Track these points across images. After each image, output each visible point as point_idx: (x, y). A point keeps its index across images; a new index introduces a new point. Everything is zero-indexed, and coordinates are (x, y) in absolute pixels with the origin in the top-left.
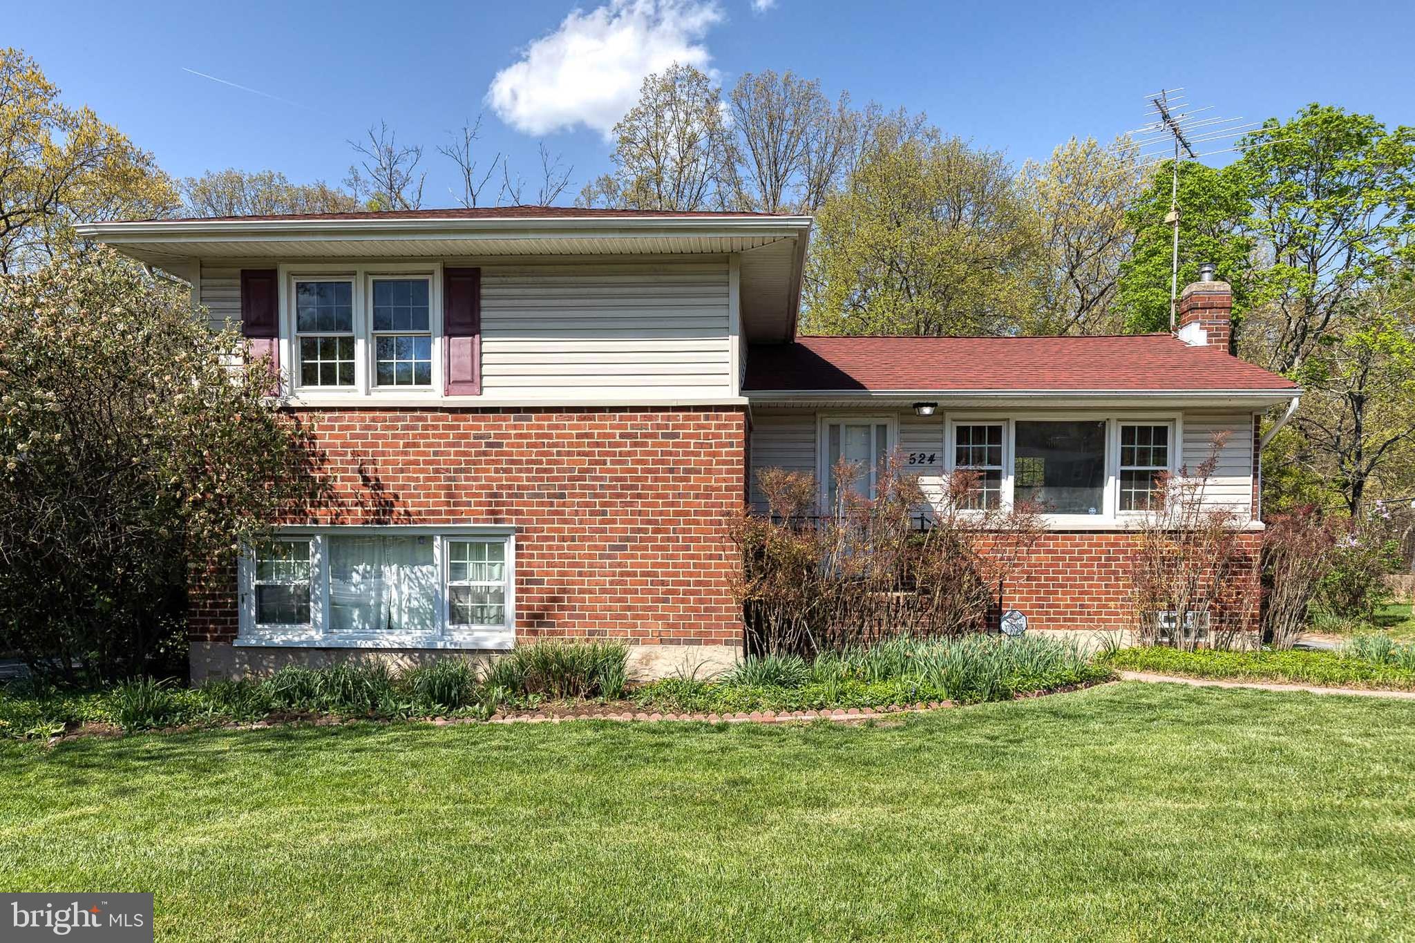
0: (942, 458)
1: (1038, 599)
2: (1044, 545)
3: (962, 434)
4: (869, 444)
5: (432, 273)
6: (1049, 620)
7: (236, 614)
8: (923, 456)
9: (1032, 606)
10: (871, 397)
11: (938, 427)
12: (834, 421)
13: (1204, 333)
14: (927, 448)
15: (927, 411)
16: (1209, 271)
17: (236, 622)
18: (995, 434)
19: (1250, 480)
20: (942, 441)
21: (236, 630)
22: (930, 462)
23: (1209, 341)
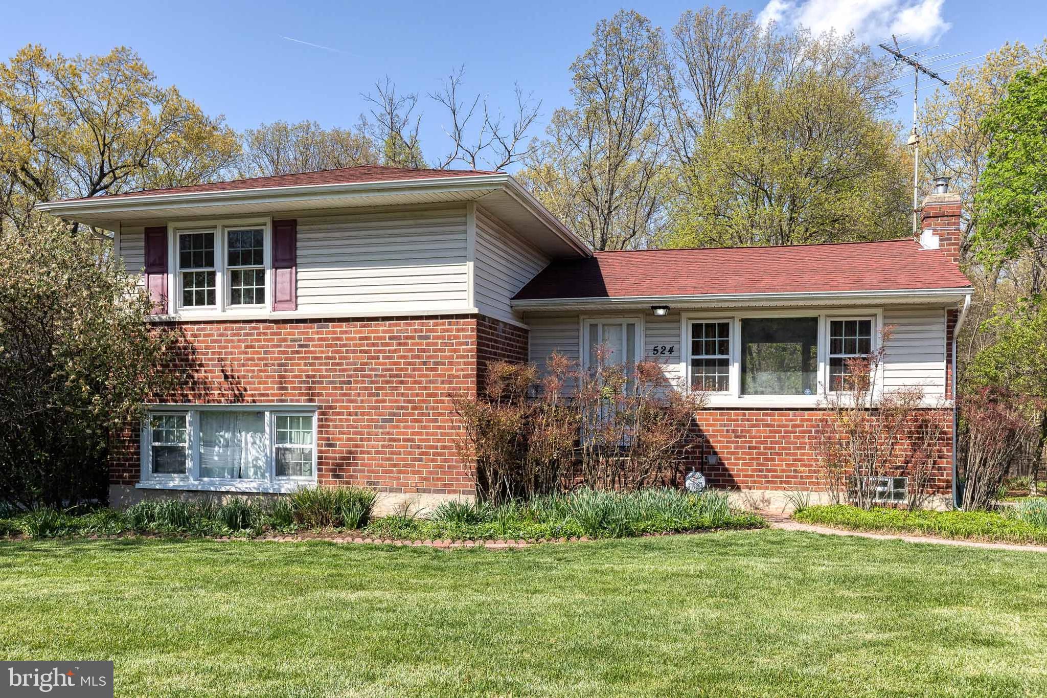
0: (679, 350)
1: (758, 465)
2: (763, 420)
3: (697, 330)
5: (265, 224)
6: (768, 482)
7: (139, 465)
8: (664, 348)
9: (753, 470)
10: (612, 303)
11: (675, 325)
12: (593, 321)
13: (937, 238)
14: (667, 342)
15: (661, 312)
16: (942, 185)
17: (139, 471)
18: (724, 329)
19: (943, 365)
20: (679, 336)
21: (139, 477)
22: (670, 353)
23: (941, 245)
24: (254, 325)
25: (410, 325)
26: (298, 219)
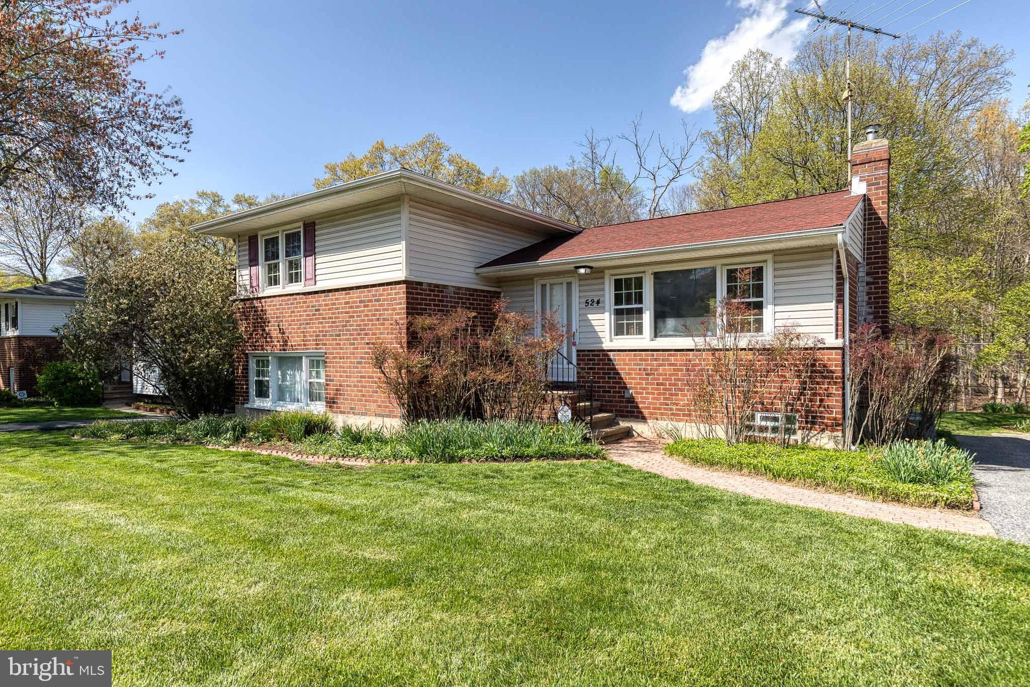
0: (604, 301)
1: (665, 399)
2: (668, 360)
3: (618, 284)
4: (562, 295)
5: (299, 227)
6: (673, 414)
7: (248, 392)
8: (593, 301)
9: (661, 404)
10: (540, 266)
11: (600, 281)
12: (543, 282)
13: (864, 184)
14: (594, 295)
15: (582, 271)
16: (871, 132)
17: (248, 396)
18: (639, 283)
19: (833, 305)
20: (603, 290)
21: (248, 400)
22: (595, 304)
23: (869, 190)
24: (294, 297)
25: (370, 291)
26: (317, 221)
